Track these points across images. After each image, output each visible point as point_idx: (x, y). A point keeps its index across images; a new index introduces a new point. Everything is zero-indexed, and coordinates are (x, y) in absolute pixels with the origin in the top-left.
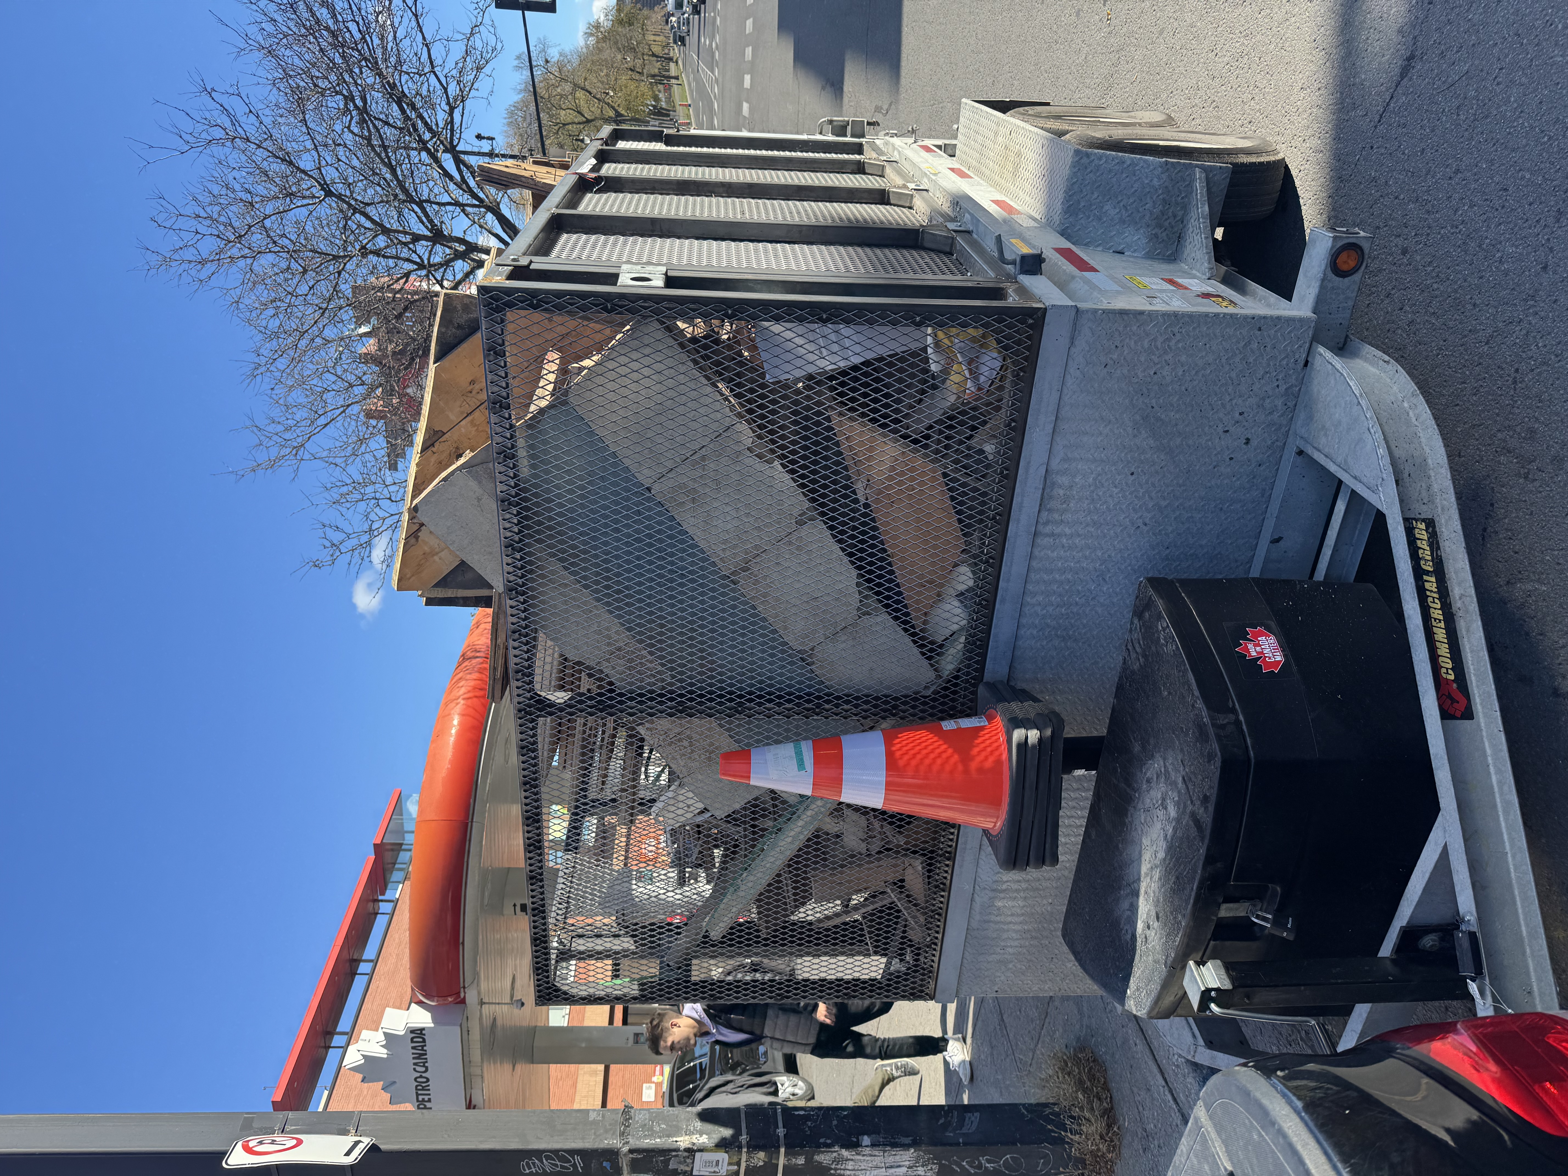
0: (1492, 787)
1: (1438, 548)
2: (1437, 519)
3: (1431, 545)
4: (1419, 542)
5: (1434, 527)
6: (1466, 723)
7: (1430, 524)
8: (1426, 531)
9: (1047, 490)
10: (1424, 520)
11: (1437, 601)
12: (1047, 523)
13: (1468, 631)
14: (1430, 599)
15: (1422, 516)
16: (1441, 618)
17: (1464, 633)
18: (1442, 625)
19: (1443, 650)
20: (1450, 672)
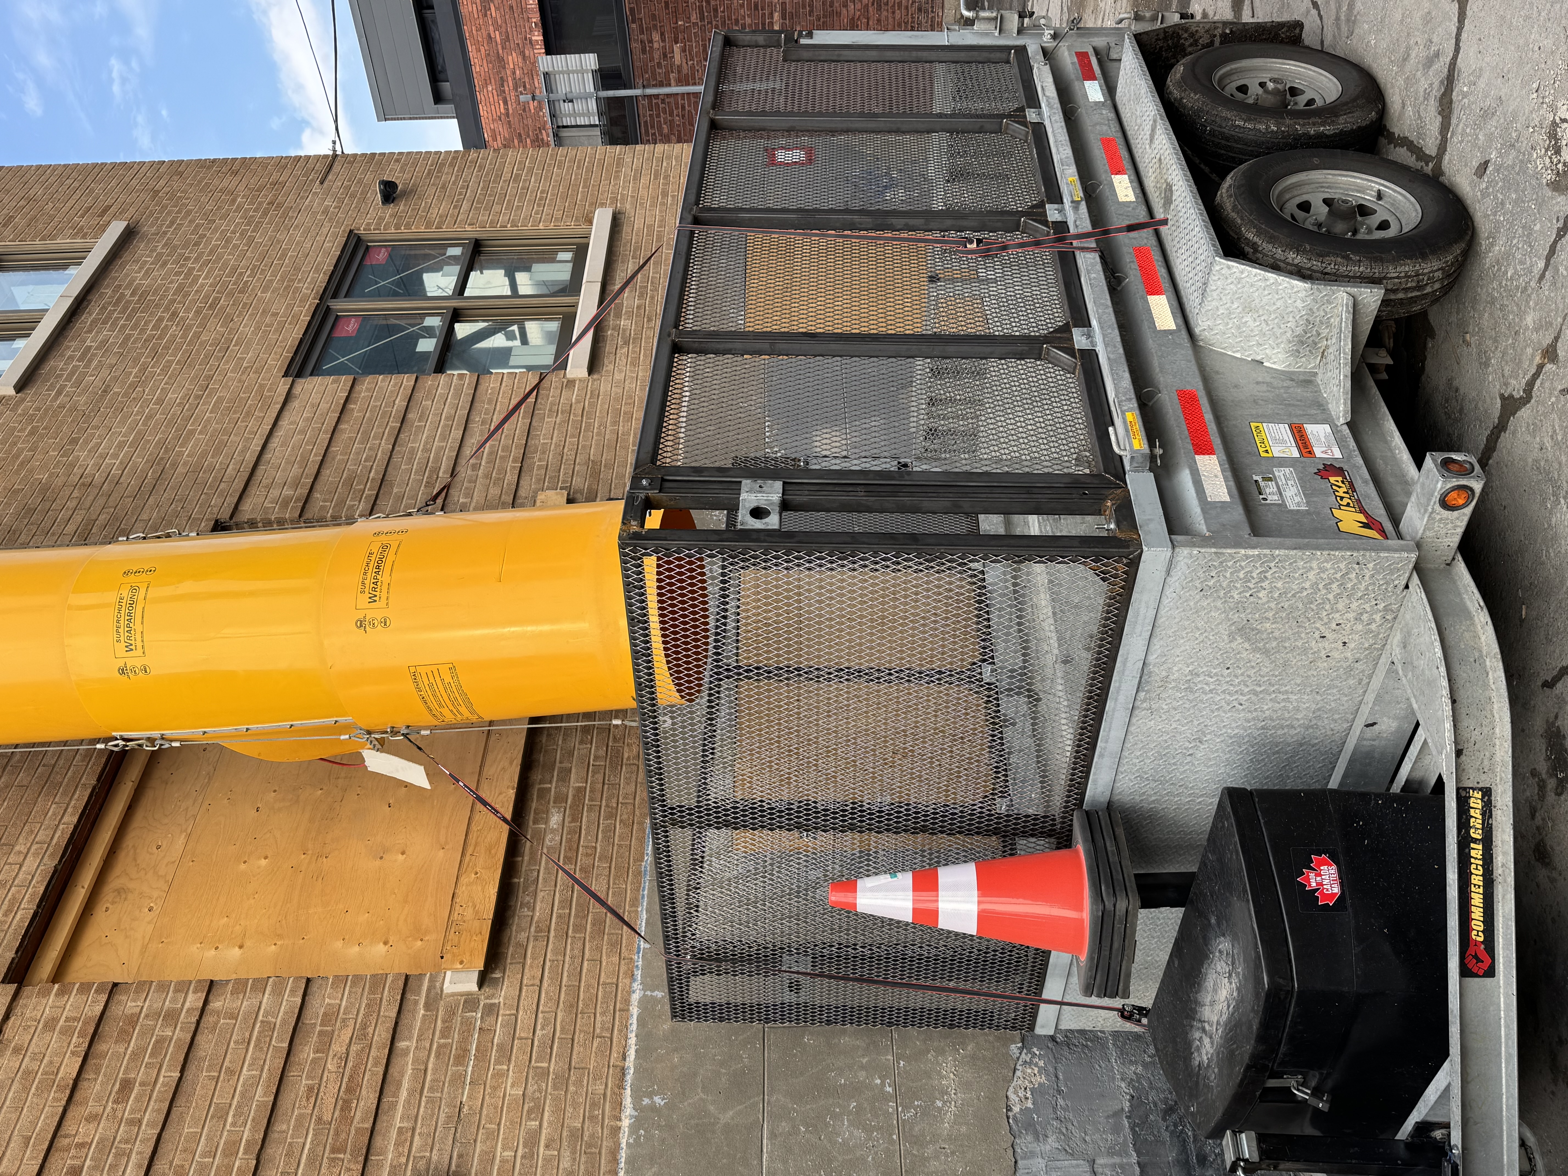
0: (1500, 1036)
1: (1491, 816)
2: (1493, 787)
3: (1483, 814)
4: (1472, 811)
5: (1490, 796)
6: (1488, 981)
7: (1487, 792)
8: (1482, 800)
9: (1145, 677)
10: (1481, 789)
11: (1480, 868)
12: (1144, 701)
13: (1503, 897)
14: (1473, 866)
15: (1480, 786)
16: (1481, 883)
17: (1500, 897)
18: (1481, 890)
19: (1477, 914)
20: (1481, 934)
